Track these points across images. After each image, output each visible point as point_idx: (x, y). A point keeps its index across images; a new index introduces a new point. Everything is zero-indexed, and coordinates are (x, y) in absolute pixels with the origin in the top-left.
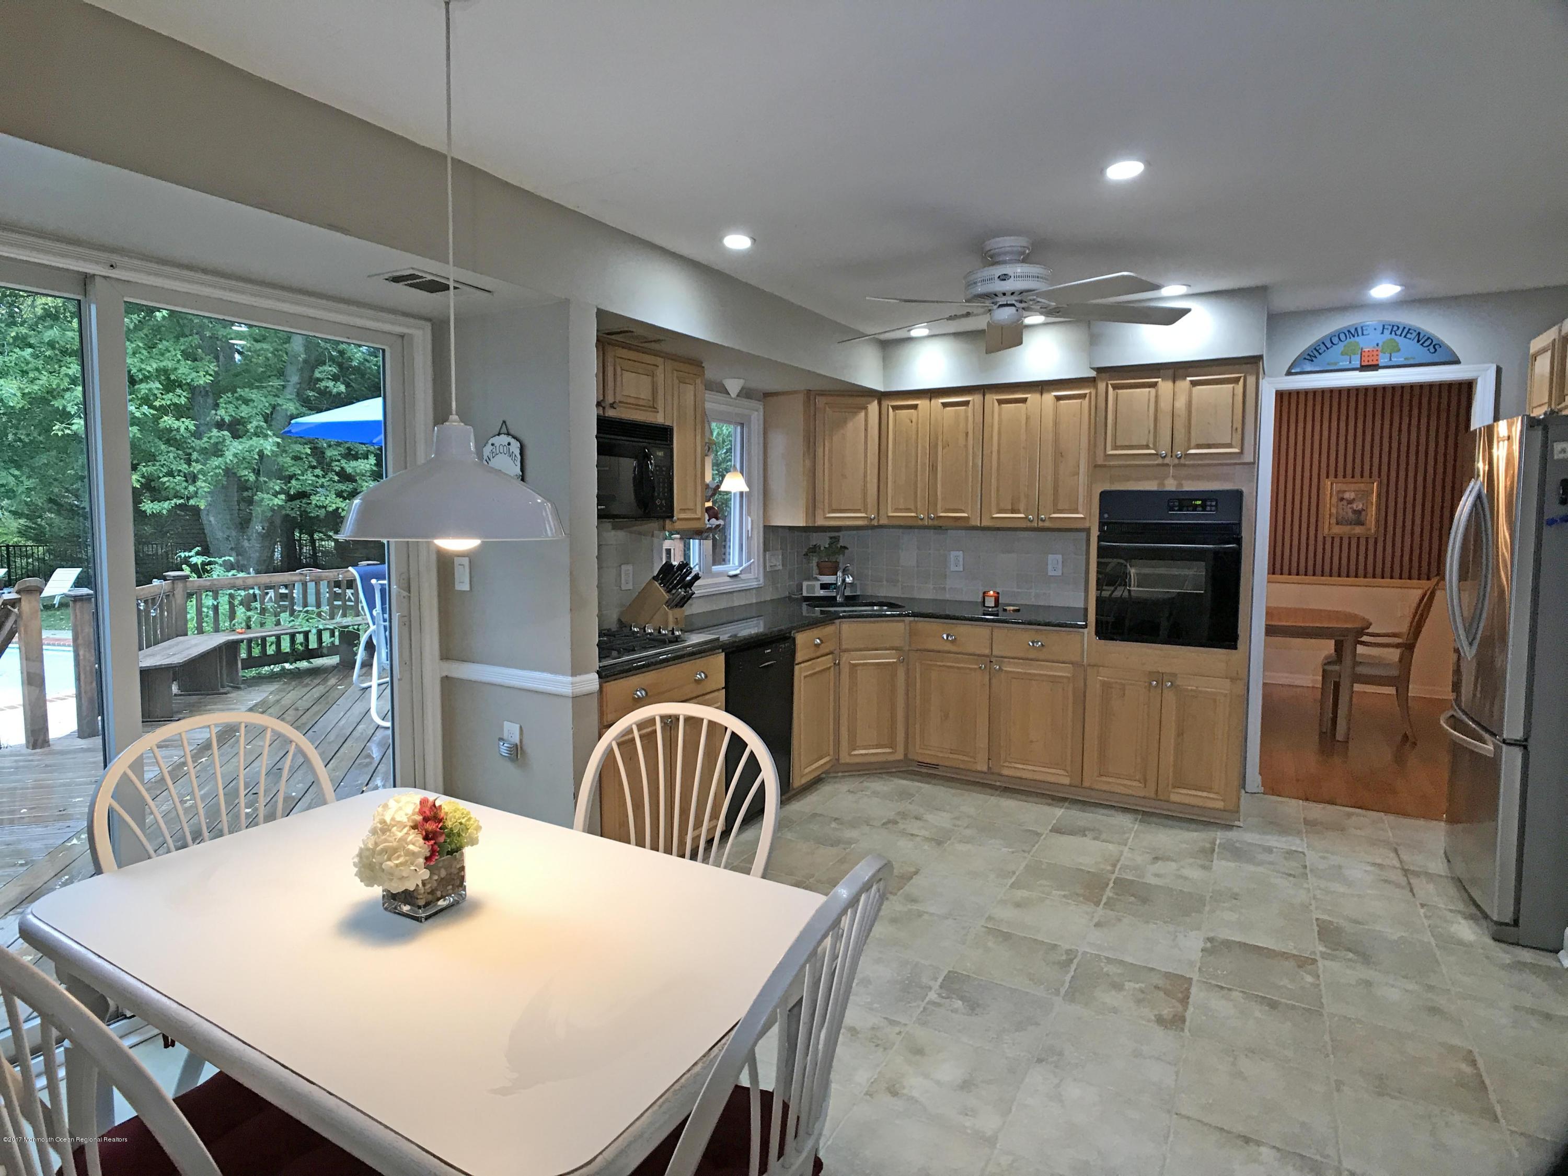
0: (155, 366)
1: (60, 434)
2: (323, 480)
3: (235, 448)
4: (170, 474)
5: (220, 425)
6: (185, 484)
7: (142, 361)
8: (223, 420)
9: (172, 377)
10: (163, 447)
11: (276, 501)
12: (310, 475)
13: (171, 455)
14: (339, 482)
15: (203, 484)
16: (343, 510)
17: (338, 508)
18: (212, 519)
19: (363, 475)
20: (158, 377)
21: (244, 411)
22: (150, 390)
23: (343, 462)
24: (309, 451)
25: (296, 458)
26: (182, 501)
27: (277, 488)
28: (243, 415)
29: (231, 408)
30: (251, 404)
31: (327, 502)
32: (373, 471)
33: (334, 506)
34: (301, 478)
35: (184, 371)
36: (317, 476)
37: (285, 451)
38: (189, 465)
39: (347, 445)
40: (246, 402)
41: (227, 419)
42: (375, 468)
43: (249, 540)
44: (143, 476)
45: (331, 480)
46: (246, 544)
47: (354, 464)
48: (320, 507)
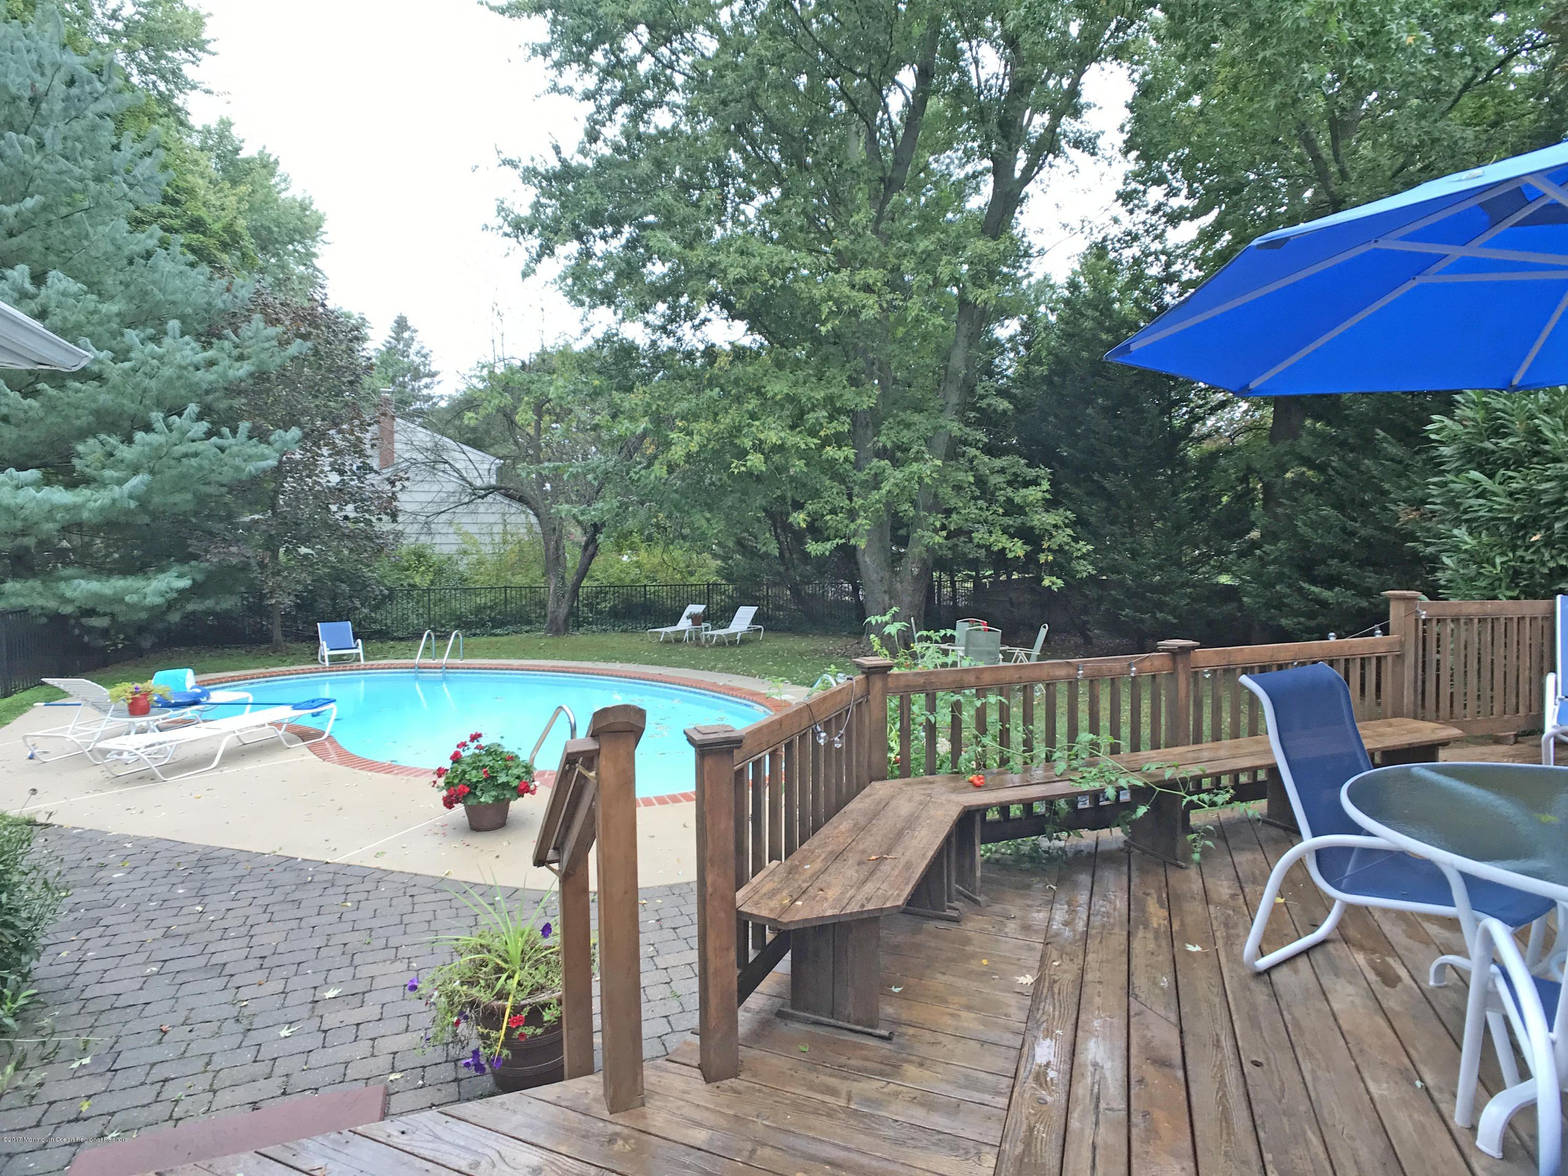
0: (822, 394)
1: (736, 471)
2: (987, 513)
3: (894, 477)
4: (833, 512)
5: (882, 453)
6: (846, 522)
7: (812, 390)
8: (884, 446)
9: (838, 405)
10: (827, 482)
11: (937, 539)
12: (973, 507)
13: (835, 491)
14: (1004, 515)
15: (864, 522)
16: (1010, 550)
17: (1004, 549)
18: (867, 559)
19: (1034, 506)
20: (825, 407)
21: (906, 436)
22: (817, 419)
23: (1009, 490)
24: (972, 479)
25: (958, 488)
26: (843, 541)
27: (938, 524)
28: (904, 440)
29: (892, 433)
30: (913, 428)
31: (991, 540)
32: (1044, 499)
33: (1000, 546)
34: (963, 512)
35: (850, 397)
36: (981, 509)
37: (946, 481)
38: (851, 500)
39: (1013, 470)
40: (908, 426)
41: (889, 445)
42: (1048, 496)
43: (901, 582)
44: (809, 514)
45: (995, 512)
46: (899, 586)
47: (1023, 492)
48: (982, 547)
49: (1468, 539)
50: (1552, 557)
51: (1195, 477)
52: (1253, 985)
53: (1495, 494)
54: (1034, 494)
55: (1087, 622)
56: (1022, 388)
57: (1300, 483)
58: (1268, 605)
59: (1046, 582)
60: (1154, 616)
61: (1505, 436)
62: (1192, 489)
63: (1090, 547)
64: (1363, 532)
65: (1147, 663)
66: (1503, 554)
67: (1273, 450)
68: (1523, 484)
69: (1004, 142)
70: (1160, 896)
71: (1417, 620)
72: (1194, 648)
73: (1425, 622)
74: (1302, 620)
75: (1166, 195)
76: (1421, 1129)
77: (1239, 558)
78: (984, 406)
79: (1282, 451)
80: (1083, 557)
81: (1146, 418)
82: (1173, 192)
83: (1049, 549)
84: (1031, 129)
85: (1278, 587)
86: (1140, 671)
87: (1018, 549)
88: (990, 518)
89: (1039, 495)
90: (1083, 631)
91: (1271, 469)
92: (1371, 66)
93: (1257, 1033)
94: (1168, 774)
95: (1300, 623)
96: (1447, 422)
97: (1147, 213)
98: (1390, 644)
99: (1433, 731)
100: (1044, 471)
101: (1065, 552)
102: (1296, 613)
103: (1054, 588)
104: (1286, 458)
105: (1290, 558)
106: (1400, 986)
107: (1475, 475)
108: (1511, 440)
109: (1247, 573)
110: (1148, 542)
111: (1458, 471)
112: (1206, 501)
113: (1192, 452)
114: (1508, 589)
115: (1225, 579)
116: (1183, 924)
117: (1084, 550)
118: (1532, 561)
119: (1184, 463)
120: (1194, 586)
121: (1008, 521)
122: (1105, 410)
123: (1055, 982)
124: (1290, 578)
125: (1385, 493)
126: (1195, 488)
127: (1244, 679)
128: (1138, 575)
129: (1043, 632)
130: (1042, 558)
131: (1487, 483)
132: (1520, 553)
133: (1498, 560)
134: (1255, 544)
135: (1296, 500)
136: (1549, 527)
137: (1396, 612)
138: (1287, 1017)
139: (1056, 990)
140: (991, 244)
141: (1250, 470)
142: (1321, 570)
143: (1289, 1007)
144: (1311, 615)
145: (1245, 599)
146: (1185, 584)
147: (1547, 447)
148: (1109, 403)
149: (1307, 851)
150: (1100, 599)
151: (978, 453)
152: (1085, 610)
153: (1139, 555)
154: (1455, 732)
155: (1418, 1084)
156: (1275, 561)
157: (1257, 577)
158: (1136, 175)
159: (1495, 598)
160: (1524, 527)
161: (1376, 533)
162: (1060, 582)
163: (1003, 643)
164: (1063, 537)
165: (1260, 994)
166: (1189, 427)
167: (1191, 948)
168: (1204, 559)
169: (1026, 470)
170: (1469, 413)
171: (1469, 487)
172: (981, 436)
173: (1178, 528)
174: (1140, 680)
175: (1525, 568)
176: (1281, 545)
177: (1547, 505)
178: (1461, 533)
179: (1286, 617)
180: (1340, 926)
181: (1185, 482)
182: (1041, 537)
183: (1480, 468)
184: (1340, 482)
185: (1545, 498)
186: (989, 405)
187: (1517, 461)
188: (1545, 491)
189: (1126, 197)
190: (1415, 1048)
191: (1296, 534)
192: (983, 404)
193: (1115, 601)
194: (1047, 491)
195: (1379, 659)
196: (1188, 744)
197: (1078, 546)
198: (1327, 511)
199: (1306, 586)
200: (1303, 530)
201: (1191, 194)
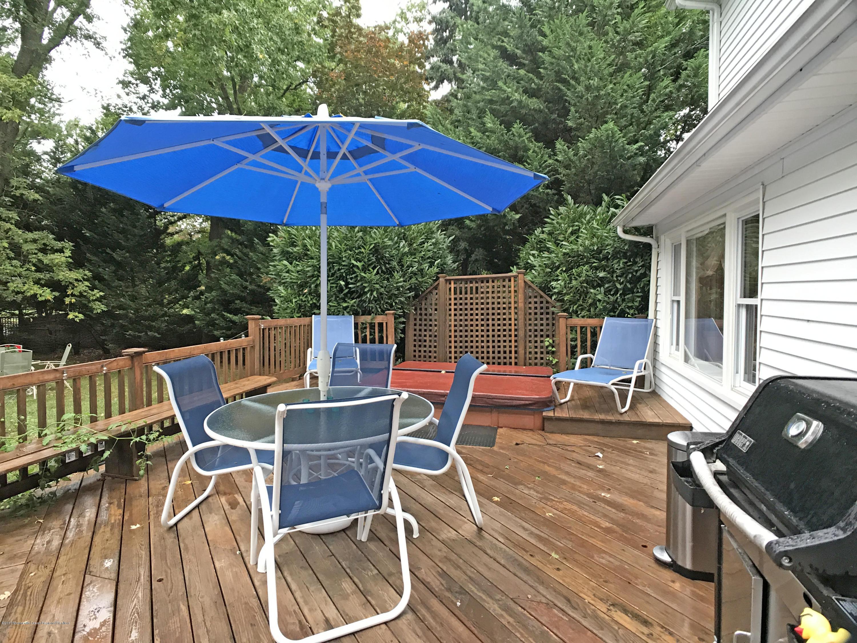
2: (21, 270)
12: (8, 265)
14: (36, 271)
16: (41, 296)
17: (36, 294)
19: (59, 266)
23: (40, 255)
24: (6, 245)
31: (25, 288)
32: (67, 262)
33: (32, 292)
36: (15, 266)
39: (43, 242)
42: (70, 260)
45: (28, 269)
47: (52, 256)
48: (18, 293)
49: (283, 291)
50: (311, 299)
51: (170, 255)
52: (166, 535)
53: (292, 272)
54: (59, 258)
55: (105, 340)
56: (54, 188)
57: (223, 262)
58: (208, 324)
59: (71, 316)
60: (146, 334)
61: (295, 246)
62: (167, 262)
63: (102, 294)
64: (250, 287)
65: (115, 364)
66: (295, 298)
67: (210, 244)
68: (302, 268)
69: (30, 14)
70: (119, 501)
71: (260, 329)
72: (144, 352)
73: (263, 329)
74: (224, 331)
75: (149, 91)
76: (236, 576)
77: (193, 300)
78: (18, 195)
79: (214, 245)
80: (97, 300)
81: (139, 219)
82: (152, 90)
83: (73, 295)
84: (55, 15)
85: (212, 315)
86: (109, 369)
87: (47, 294)
88: (23, 273)
89: (63, 259)
90: (102, 345)
91: (209, 254)
92: (245, 61)
93: (164, 562)
94: (123, 429)
95: (223, 333)
96: (275, 237)
97: (138, 97)
98: (249, 341)
99: (265, 380)
100: (68, 245)
101: (85, 296)
102: (222, 328)
103: (77, 320)
104: (216, 249)
105: (218, 300)
106: (238, 507)
107: (285, 262)
108: (297, 248)
109: (197, 308)
110: (143, 291)
111: (280, 261)
112: (175, 269)
113: (168, 241)
114: (297, 313)
115: (185, 311)
116: (131, 515)
117: (98, 295)
118: (305, 301)
119: (163, 246)
120: (169, 316)
121: (39, 275)
122: (114, 211)
123: (29, 588)
124: (218, 310)
125: (259, 269)
126: (170, 261)
127: (156, 369)
128: (137, 311)
129: (68, 349)
130: (67, 300)
131: (290, 266)
132: (301, 297)
133: (294, 301)
134: (202, 293)
135: (220, 270)
136: (310, 287)
137: (251, 326)
138: (182, 545)
139: (29, 593)
140: (16, 80)
141: (200, 253)
142: (232, 306)
143: (184, 539)
144: (229, 329)
145: (196, 322)
146: (164, 315)
147: (309, 253)
148: (117, 207)
149: (191, 455)
150: (113, 326)
151: (13, 227)
152: (104, 333)
153: (136, 299)
154: (274, 379)
155: (238, 552)
156: (210, 302)
157: (202, 310)
158: (132, 74)
159: (293, 317)
160: (302, 286)
161: (255, 288)
162: (81, 316)
163: (34, 359)
164: (82, 287)
165: (170, 538)
166: (166, 227)
167: (133, 527)
168: (176, 301)
169: (53, 242)
170: (283, 234)
171: (283, 267)
172: (14, 215)
173: (160, 283)
174: (110, 374)
175: (303, 304)
176: (214, 293)
177: (309, 277)
178: (281, 288)
179: (217, 330)
180: (216, 486)
181: (164, 258)
182: (66, 287)
183: (287, 260)
184: (240, 262)
185: (309, 274)
186: (22, 194)
187: (299, 258)
188: (308, 271)
189: (125, 84)
190: (240, 536)
191: (221, 288)
192: (18, 193)
193: (122, 326)
194: (69, 257)
195: (244, 349)
196: (143, 407)
197: (93, 293)
198: (234, 277)
199: (225, 314)
200: (224, 286)
201: (164, 96)
